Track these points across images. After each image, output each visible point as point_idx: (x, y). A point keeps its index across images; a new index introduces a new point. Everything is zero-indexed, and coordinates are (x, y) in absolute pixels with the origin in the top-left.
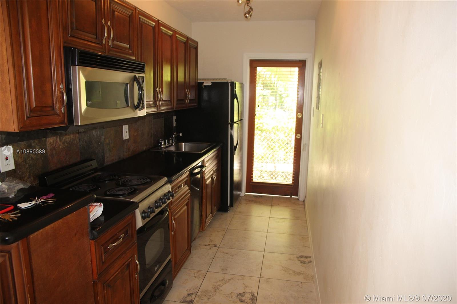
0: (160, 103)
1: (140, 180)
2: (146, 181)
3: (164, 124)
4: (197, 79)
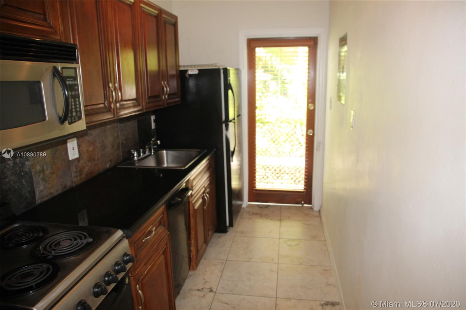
0: (118, 105)
1: (75, 240)
2: (85, 242)
3: (137, 128)
4: (179, 66)
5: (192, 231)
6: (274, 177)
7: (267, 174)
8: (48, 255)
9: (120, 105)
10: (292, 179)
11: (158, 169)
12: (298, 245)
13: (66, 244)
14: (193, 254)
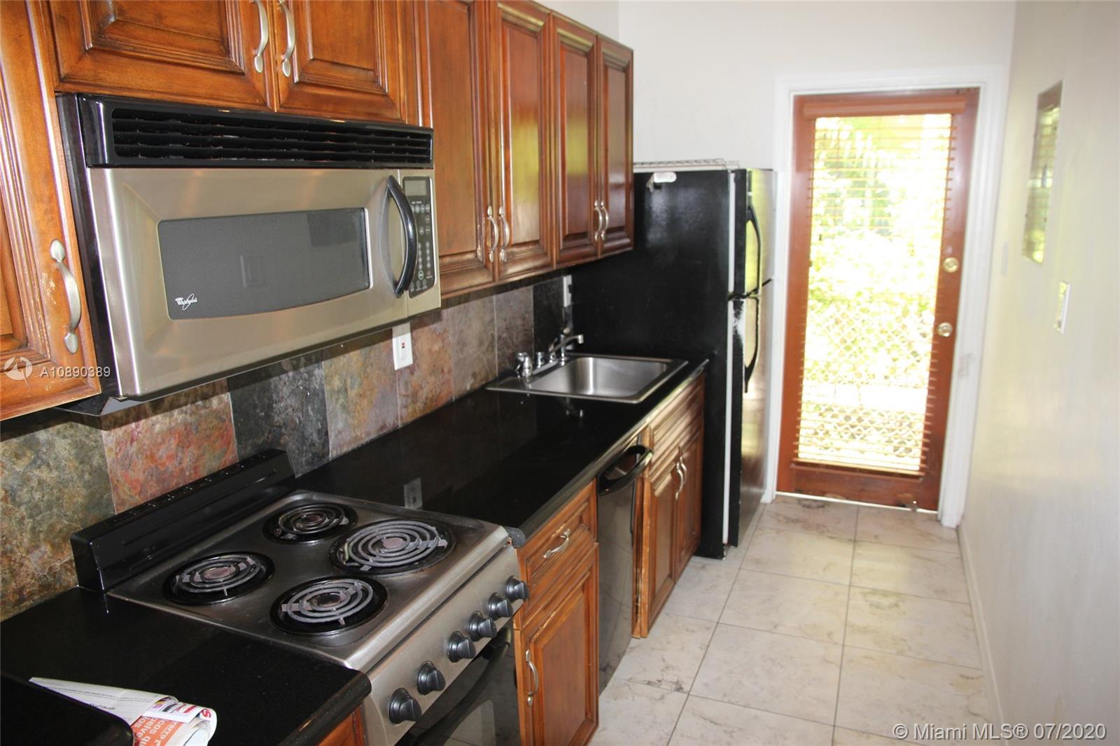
1: (413, 539)
2: (432, 545)
3: (532, 305)
4: (633, 164)
5: (644, 547)
6: (843, 434)
7: (828, 427)
8: (362, 565)
9: (508, 254)
10: (889, 441)
11: (572, 400)
12: (897, 605)
13: (395, 547)
14: (644, 598)
